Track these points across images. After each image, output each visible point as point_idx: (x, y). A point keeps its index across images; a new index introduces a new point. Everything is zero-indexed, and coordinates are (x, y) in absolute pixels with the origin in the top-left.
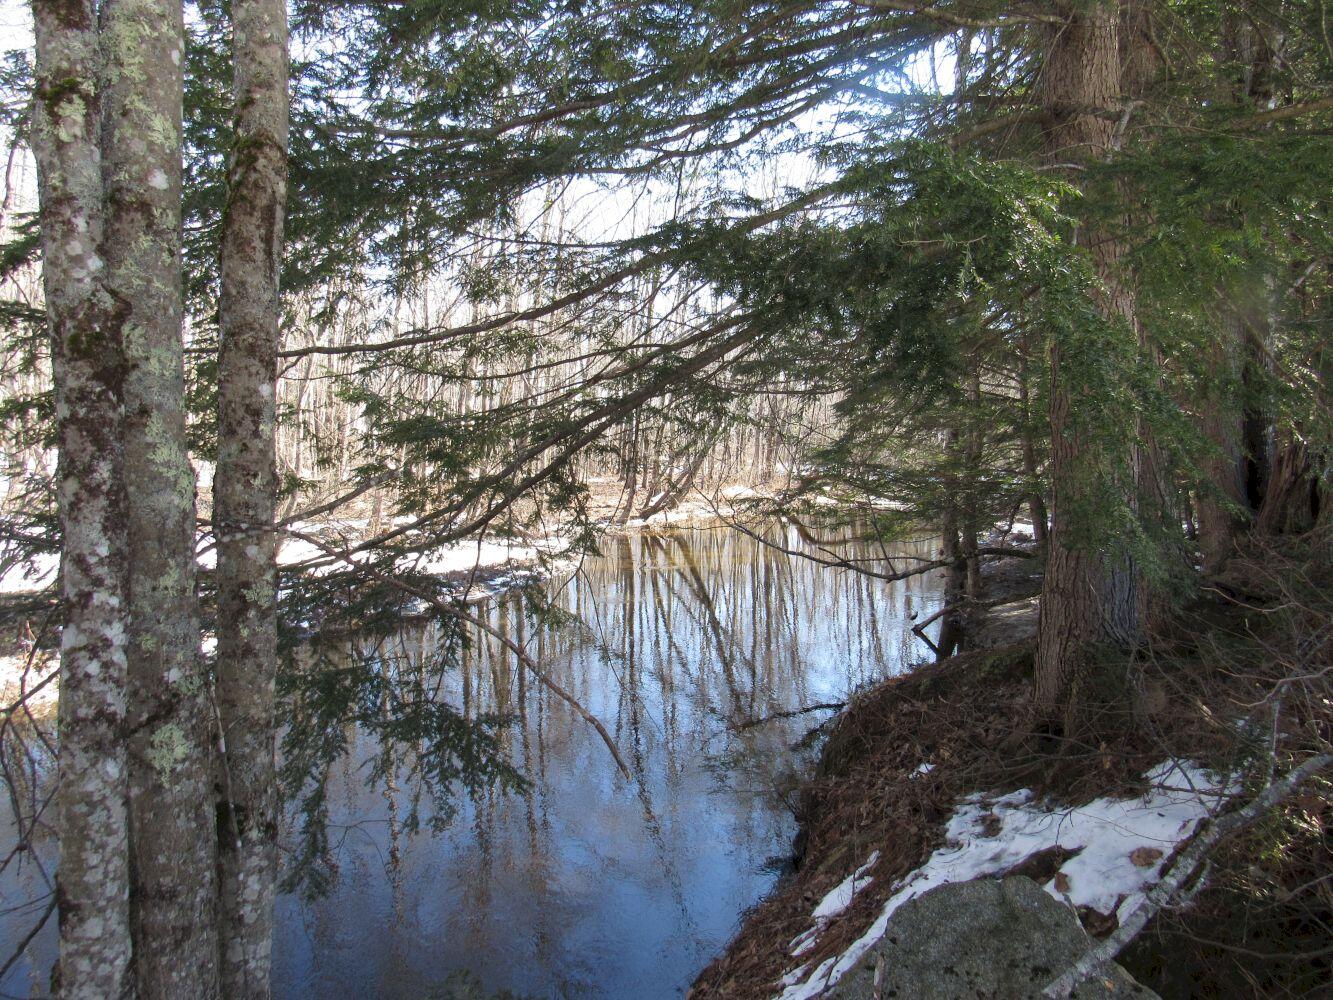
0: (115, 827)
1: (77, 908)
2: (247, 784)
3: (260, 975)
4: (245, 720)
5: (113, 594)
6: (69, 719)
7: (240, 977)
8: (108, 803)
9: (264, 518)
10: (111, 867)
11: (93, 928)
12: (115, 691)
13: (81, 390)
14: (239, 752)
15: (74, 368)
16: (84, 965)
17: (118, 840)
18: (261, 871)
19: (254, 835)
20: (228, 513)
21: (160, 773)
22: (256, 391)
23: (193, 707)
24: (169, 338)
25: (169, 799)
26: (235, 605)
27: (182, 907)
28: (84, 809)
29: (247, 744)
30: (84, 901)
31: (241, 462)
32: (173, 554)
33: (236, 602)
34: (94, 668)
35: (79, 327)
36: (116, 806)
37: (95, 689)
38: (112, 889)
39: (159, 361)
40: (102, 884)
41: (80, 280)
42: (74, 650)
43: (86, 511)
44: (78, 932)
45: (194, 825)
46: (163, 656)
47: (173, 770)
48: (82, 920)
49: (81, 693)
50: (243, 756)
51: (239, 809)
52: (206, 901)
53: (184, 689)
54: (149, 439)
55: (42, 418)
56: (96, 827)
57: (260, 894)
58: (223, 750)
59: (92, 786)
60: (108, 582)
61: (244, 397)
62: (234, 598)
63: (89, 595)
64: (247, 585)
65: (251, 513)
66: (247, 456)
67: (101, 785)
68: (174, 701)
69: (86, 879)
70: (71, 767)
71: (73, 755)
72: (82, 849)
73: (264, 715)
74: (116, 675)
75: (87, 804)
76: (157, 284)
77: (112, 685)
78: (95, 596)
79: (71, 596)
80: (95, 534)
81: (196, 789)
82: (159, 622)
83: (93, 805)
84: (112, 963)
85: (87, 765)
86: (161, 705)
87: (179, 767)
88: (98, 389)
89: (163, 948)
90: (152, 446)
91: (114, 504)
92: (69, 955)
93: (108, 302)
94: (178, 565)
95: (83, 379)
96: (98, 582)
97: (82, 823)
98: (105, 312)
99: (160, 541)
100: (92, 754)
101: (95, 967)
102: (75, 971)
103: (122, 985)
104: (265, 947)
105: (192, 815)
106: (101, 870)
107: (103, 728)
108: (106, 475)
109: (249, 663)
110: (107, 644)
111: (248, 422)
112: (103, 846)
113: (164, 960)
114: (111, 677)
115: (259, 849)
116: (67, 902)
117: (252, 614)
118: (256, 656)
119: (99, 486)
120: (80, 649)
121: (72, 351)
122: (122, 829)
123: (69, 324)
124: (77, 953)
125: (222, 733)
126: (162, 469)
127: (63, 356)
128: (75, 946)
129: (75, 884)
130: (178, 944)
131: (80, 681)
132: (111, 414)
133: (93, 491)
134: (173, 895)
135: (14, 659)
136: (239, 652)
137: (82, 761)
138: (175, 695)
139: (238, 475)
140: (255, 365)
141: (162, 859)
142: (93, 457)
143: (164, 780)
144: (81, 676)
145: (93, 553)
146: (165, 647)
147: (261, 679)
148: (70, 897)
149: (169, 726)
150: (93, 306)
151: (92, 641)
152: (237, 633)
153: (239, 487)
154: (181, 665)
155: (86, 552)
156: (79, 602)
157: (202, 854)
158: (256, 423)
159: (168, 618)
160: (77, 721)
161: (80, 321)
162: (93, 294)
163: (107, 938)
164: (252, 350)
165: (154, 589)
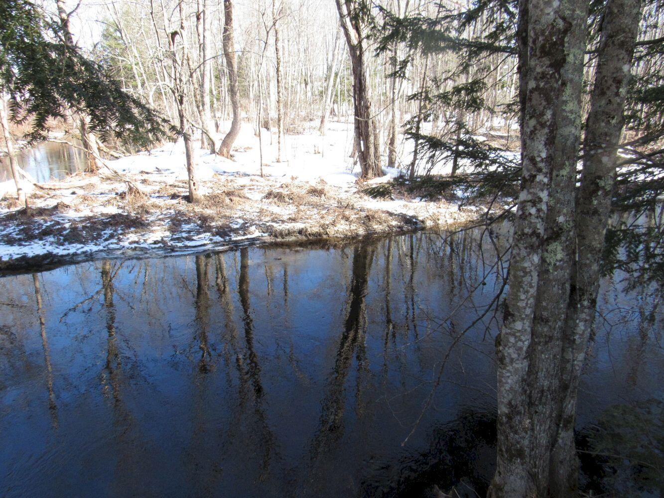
0: (533, 284)
1: (513, 315)
2: (586, 278)
3: (577, 368)
4: (589, 247)
5: (546, 177)
6: (520, 233)
7: (569, 366)
8: (533, 273)
9: (614, 142)
10: (529, 302)
11: (518, 325)
12: (541, 223)
13: (543, 73)
14: (584, 262)
15: (541, 62)
16: (512, 340)
17: (533, 291)
18: (586, 321)
19: (586, 303)
20: (595, 139)
21: (549, 264)
22: (621, 69)
23: (568, 236)
24: (580, 42)
25: (551, 277)
26: (592, 187)
27: (550, 327)
28: (522, 274)
29: (588, 259)
30: (516, 313)
31: (606, 110)
32: (568, 159)
33: (593, 186)
34: (533, 211)
35: (546, 40)
36: (535, 275)
37: (533, 221)
38: (528, 311)
39: (574, 56)
40: (525, 308)
41: (548, 14)
42: (525, 201)
43: (538, 135)
44: (512, 325)
45: (560, 292)
46: (557, 209)
47: (555, 264)
48: (514, 321)
49: (527, 222)
50: (585, 264)
51: (580, 289)
52: (560, 328)
53: (565, 227)
54: (564, 98)
55: (467, 94)
56: (526, 283)
57: (584, 331)
58: (577, 259)
59: (527, 264)
60: (544, 170)
61: (613, 73)
62: (592, 184)
63: (535, 176)
64: (600, 178)
65: (608, 138)
66: (611, 107)
67: (530, 265)
68: (560, 232)
69: (518, 304)
70: (518, 254)
71: (520, 249)
72: (518, 291)
73: (599, 246)
74: (542, 215)
75: (523, 272)
76: (578, 12)
77: (540, 220)
78: (538, 177)
79: (526, 176)
80: (541, 147)
81: (564, 276)
82: (557, 192)
83: (526, 273)
84: (523, 342)
85: (526, 255)
86: (554, 232)
87: (558, 264)
88: (551, 72)
89: (540, 342)
90: (565, 102)
91: (551, 132)
92: (507, 334)
93: (561, 24)
94: (570, 165)
95: (544, 68)
96: (540, 170)
97: (520, 280)
98: (559, 30)
99: (563, 152)
100: (528, 250)
101: (516, 342)
102: (508, 341)
103: (526, 353)
104: (581, 356)
105: (560, 287)
106: (525, 302)
107: (534, 239)
108: (549, 117)
109: (596, 218)
110: (540, 200)
111: (614, 88)
112: (527, 292)
113: (540, 348)
114: (540, 216)
115: (586, 310)
116: (509, 312)
117: (600, 193)
118: (599, 215)
119: (545, 122)
120: (528, 201)
121: (541, 52)
122: (536, 286)
123: (541, 38)
124: (510, 334)
125: (577, 251)
126: (568, 114)
127: (536, 56)
128: (509, 331)
129: (513, 305)
130: (546, 343)
131: (526, 216)
132: (555, 85)
133: (543, 125)
134: (547, 321)
135: (435, 204)
136: (591, 212)
137: (523, 252)
138: (561, 229)
139: (603, 118)
140: (623, 54)
141: (544, 304)
142: (544, 108)
143: (551, 268)
144: (527, 214)
145: (539, 156)
146: (559, 205)
147: (600, 227)
148: (511, 310)
149: (556, 243)
150: (553, 27)
151: (534, 198)
152: (591, 202)
153: (603, 124)
154: (565, 215)
155: (536, 155)
156: (529, 179)
157: (562, 306)
158: (618, 88)
159: (562, 191)
160: (523, 234)
161: (546, 37)
162: (554, 21)
163: (523, 331)
164: (622, 45)
165: (557, 176)
